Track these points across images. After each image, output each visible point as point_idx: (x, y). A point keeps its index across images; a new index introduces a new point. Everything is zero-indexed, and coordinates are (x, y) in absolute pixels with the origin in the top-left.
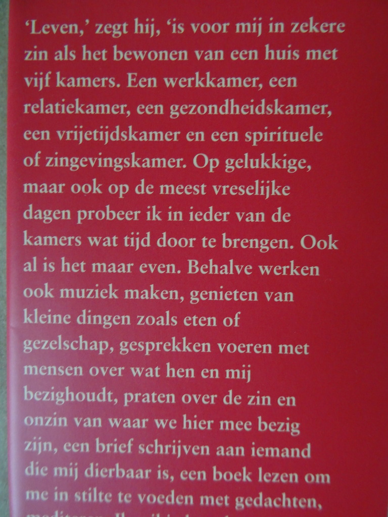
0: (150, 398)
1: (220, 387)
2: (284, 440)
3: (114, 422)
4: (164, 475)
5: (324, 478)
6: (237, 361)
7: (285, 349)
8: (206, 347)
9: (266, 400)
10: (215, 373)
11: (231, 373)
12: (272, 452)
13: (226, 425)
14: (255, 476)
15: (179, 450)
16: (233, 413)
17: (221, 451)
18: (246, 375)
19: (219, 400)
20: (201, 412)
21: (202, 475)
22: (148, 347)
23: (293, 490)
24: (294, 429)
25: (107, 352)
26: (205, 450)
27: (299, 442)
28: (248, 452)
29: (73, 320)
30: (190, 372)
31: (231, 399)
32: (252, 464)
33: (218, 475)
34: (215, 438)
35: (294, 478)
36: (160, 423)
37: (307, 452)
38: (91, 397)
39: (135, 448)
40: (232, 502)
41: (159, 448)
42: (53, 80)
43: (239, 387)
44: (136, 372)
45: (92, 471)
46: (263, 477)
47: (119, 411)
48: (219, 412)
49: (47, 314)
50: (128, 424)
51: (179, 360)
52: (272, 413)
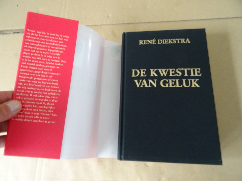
0: (38, 79)
1: (48, 78)
2: (56, 86)
3: (32, 82)
4: (38, 89)
5: (60, 91)
6: (51, 75)
7: (57, 74)
8: (47, 73)
9: (54, 80)
10: (47, 76)
11: (50, 77)
12: (54, 87)
13: (48, 83)
14: (51, 90)
15: (41, 86)
16: (49, 82)
17: (47, 87)
18: (52, 77)
19: (48, 80)
20: (45, 81)
21: (44, 90)
22: (39, 72)
23: (56, 92)
24: (57, 84)
25: (33, 72)
26: (45, 86)
27: (58, 86)
28: (51, 87)
29: (28, 67)
30: (44, 76)
31: (49, 80)
32: (51, 88)
33: (46, 90)
34: (46, 85)
35: (56, 91)
36: (39, 82)
37: (58, 88)
38: (29, 78)
39: (35, 85)
40: (47, 93)
41: (38, 85)
42: (30, 37)
43: (51, 78)
44: (37, 75)
45: (28, 88)
46: (52, 90)
47: (33, 80)
48: (47, 81)
49: (25, 66)
50: (34, 82)
51: (43, 74)
52: (55, 82)
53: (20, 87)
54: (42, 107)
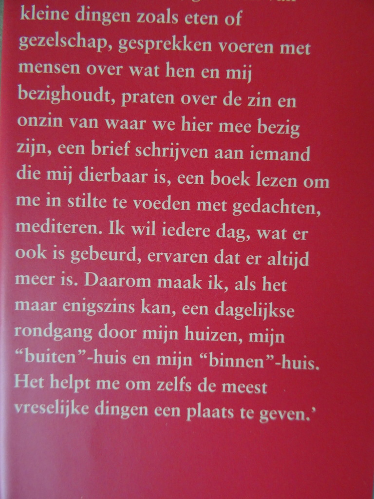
0: (148, 98)
1: (220, 87)
2: (282, 143)
3: (111, 124)
4: (160, 178)
5: (323, 183)
6: (238, 61)
7: (287, 49)
8: (207, 46)
9: (266, 102)
10: (215, 73)
11: (232, 74)
12: (271, 155)
13: (225, 127)
14: (253, 181)
15: (176, 153)
16: (233, 115)
17: (220, 155)
18: (246, 75)
19: (218, 102)
20: (198, 113)
21: (199, 179)
22: (147, 46)
23: (291, 196)
24: (294, 131)
25: (105, 50)
26: (203, 153)
27: (297, 145)
28: (247, 155)
29: (72, 16)
30: (190, 72)
31: (231, 100)
32: (251, 167)
33: (215, 179)
34: (214, 140)
35: (292, 182)
36: (158, 125)
37: (306, 156)
38: (87, 97)
39: (132, 151)
40: (229, 207)
41: (156, 151)
43: (239, 87)
44: (135, 71)
45: (87, 175)
46: (261, 182)
47: (117, 112)
48: (218, 113)
49: (45, 10)
50: (125, 125)
51: (180, 59)
52: (273, 115)
53: (35, 176)
54: (204, 310)
